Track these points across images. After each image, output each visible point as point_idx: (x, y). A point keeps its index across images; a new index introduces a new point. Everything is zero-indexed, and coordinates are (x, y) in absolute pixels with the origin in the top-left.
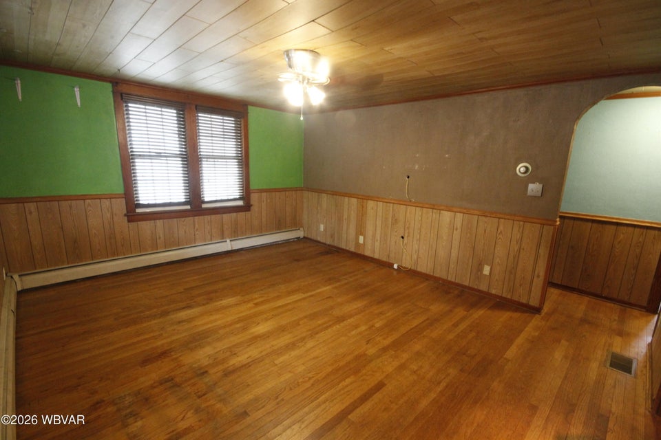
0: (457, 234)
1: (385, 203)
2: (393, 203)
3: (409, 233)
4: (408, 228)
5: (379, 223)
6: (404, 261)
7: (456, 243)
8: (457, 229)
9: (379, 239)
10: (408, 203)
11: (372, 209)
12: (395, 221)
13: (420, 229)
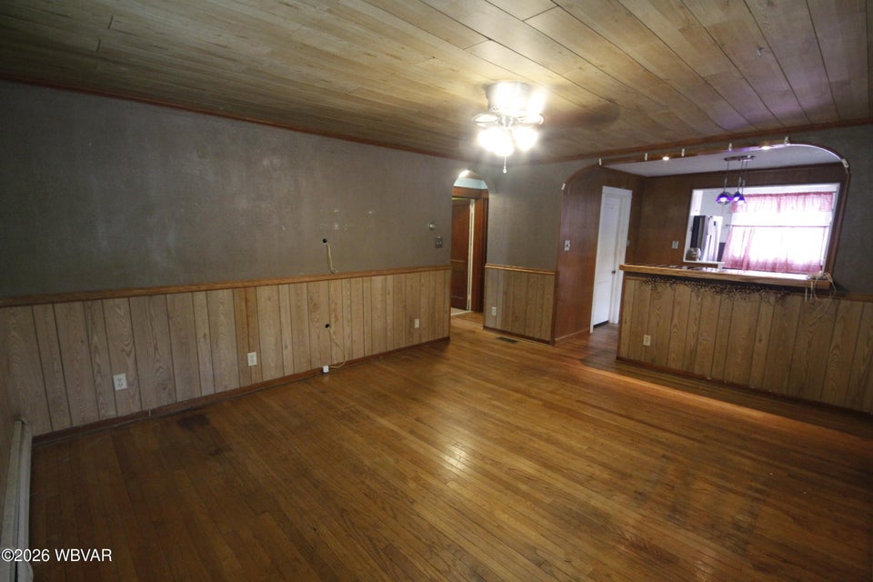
0: (390, 299)
1: (292, 286)
2: (307, 282)
3: (336, 317)
4: (335, 310)
5: (286, 318)
6: (334, 357)
7: (390, 308)
8: (389, 293)
9: (289, 343)
10: (332, 277)
11: (269, 299)
12: (314, 307)
13: (350, 306)
